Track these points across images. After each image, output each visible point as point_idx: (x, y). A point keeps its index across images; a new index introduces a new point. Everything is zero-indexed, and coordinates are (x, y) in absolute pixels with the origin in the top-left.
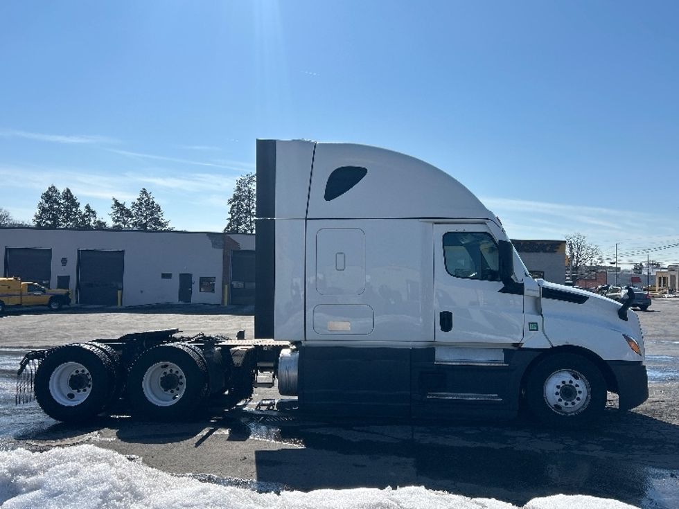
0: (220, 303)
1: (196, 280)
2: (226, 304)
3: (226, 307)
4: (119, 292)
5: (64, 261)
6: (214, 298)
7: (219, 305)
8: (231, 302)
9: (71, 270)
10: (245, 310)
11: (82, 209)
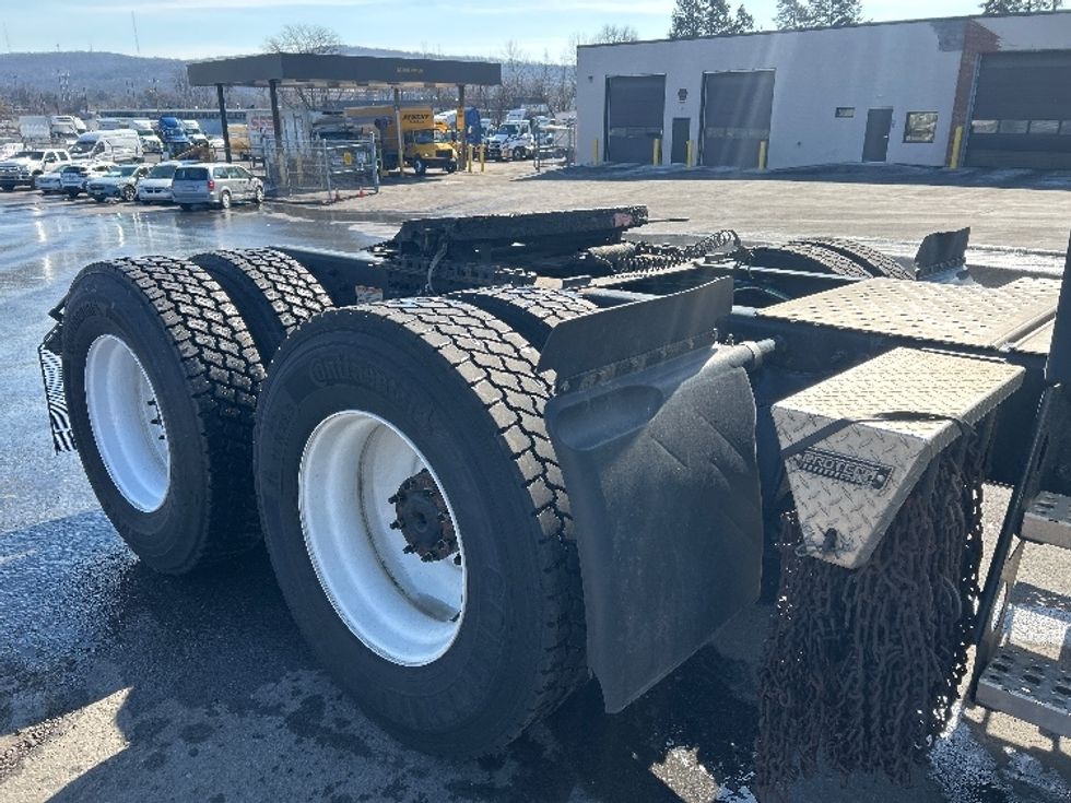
0: (941, 163)
1: (898, 120)
2: (953, 166)
3: (953, 171)
4: (763, 144)
5: (683, 94)
6: (931, 154)
7: (941, 167)
8: (966, 161)
9: (691, 109)
10: (996, 176)
11: (733, 15)
